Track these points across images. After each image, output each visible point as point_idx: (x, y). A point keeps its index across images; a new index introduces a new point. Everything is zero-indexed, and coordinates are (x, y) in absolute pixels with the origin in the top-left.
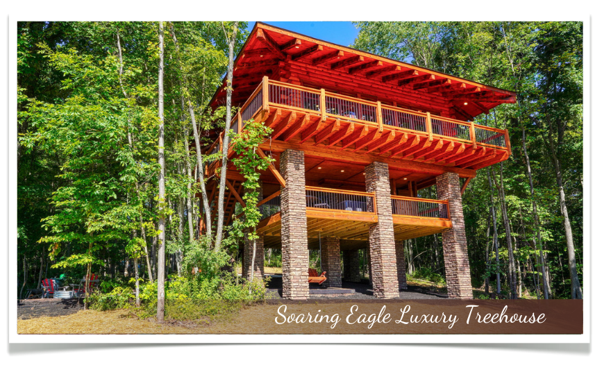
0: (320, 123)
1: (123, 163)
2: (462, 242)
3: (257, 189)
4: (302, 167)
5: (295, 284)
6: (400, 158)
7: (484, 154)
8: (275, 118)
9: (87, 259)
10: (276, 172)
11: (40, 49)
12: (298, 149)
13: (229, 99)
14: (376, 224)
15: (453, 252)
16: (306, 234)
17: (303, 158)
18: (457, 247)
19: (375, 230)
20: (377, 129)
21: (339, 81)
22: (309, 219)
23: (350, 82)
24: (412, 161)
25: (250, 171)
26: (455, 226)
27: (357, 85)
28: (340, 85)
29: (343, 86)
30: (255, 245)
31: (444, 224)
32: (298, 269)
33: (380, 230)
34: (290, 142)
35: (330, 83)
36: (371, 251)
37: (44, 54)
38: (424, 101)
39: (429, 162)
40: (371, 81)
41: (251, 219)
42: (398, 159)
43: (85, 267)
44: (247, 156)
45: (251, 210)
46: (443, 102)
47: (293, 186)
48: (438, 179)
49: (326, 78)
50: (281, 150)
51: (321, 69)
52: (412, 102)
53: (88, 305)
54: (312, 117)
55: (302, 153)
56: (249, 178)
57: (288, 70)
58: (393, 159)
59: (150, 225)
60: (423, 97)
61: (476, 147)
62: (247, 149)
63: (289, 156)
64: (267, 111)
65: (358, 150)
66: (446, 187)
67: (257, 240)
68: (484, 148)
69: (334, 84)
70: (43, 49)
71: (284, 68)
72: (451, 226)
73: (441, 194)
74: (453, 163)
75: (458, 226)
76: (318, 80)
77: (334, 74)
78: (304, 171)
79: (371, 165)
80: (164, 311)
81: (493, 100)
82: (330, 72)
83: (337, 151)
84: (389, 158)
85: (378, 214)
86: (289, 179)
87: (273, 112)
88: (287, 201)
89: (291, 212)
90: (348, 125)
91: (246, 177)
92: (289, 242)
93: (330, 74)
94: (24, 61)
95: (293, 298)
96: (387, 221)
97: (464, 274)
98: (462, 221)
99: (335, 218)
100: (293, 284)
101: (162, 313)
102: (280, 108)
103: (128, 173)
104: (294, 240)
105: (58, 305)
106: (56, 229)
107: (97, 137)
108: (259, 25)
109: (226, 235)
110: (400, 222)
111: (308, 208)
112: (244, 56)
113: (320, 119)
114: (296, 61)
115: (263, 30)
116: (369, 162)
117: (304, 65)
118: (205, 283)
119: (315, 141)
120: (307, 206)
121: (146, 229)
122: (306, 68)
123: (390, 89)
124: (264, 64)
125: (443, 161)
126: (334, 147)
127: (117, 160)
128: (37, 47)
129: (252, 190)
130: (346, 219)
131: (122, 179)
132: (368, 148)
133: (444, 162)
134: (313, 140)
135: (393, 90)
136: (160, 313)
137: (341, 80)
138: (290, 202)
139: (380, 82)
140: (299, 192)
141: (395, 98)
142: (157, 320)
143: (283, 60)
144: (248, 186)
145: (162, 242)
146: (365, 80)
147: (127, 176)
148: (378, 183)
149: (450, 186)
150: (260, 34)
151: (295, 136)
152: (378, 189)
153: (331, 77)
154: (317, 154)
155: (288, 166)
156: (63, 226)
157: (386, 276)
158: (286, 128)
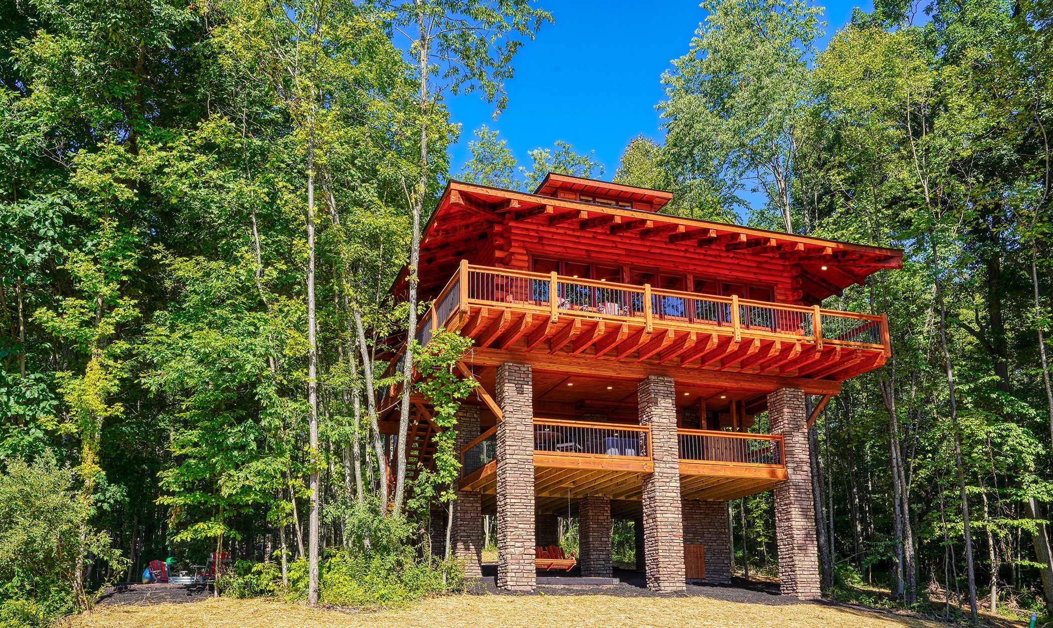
0: (550, 325)
1: (264, 403)
2: (805, 503)
3: (455, 427)
4: (528, 389)
5: (513, 567)
6: (696, 367)
7: (837, 358)
8: (479, 321)
9: (217, 529)
10: (488, 398)
11: (156, 252)
12: (521, 361)
13: (413, 293)
14: (651, 475)
15: (788, 520)
16: (532, 492)
17: (530, 376)
18: (795, 512)
19: (650, 485)
20: (644, 328)
21: (592, 248)
22: (537, 469)
23: (612, 248)
24: (719, 371)
25: (444, 400)
26: (793, 477)
27: (623, 252)
28: (593, 255)
29: (600, 256)
30: (451, 507)
31: (773, 473)
32: (518, 544)
33: (657, 484)
34: (510, 351)
35: (576, 252)
36: (645, 518)
37: (161, 260)
38: (745, 269)
39: (751, 372)
40: (648, 244)
41: (444, 470)
42: (694, 369)
43: (215, 539)
44: (439, 378)
45: (445, 457)
46: (781, 268)
47: (513, 420)
48: (770, 399)
49: (571, 245)
50: (496, 363)
51: (562, 231)
52: (722, 272)
53: (220, 592)
54: (535, 317)
55: (527, 368)
56: (441, 410)
57: (509, 238)
58: (685, 368)
59: (299, 482)
60: (742, 263)
61: (820, 347)
62: (439, 368)
63: (507, 373)
64: (465, 312)
65: (622, 358)
66: (780, 412)
67: (454, 501)
68: (838, 348)
69: (584, 253)
70: (159, 252)
71: (501, 235)
72: (786, 476)
73: (773, 424)
74: (794, 371)
75: (799, 477)
76: (557, 249)
77: (584, 237)
78: (531, 395)
79: (645, 381)
80: (319, 592)
81: (863, 264)
82: (579, 234)
83: (589, 361)
84: (678, 367)
85: (654, 459)
86: (506, 408)
87: (476, 313)
88: (503, 442)
89: (510, 459)
90: (596, 324)
91: (437, 409)
92: (506, 504)
93: (578, 237)
94: (135, 264)
95: (510, 588)
96: (669, 471)
97: (806, 555)
98: (806, 468)
99: (581, 466)
100: (510, 567)
101: (316, 595)
102: (487, 306)
103: (271, 415)
104: (513, 501)
105: (181, 591)
106: (174, 488)
107: (230, 367)
108: (453, 186)
109: (409, 493)
110: (692, 471)
111: (538, 452)
112: (436, 224)
113: (549, 318)
114: (522, 222)
115: (460, 192)
116: (641, 376)
117: (535, 227)
118: (376, 562)
119: (550, 349)
120: (536, 448)
121: (293, 486)
122: (537, 231)
123: (682, 254)
124: (471, 229)
125: (774, 369)
126: (583, 355)
127: (256, 398)
128: (152, 250)
129: (447, 429)
130: (600, 468)
131: (263, 423)
132: (639, 354)
133: (778, 370)
134: (546, 346)
135: (687, 255)
136: (313, 596)
137: (595, 246)
138: (507, 443)
139: (666, 243)
140: (523, 428)
141: (691, 267)
142: (309, 603)
143: (500, 223)
144: (440, 423)
145: (314, 504)
146: (638, 242)
147: (269, 419)
148: (655, 410)
149: (786, 410)
150: (454, 198)
151: (517, 341)
152: (654, 419)
153: (579, 243)
154: (553, 368)
155: (506, 388)
156: (184, 482)
157: (665, 557)
158: (499, 333)
